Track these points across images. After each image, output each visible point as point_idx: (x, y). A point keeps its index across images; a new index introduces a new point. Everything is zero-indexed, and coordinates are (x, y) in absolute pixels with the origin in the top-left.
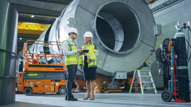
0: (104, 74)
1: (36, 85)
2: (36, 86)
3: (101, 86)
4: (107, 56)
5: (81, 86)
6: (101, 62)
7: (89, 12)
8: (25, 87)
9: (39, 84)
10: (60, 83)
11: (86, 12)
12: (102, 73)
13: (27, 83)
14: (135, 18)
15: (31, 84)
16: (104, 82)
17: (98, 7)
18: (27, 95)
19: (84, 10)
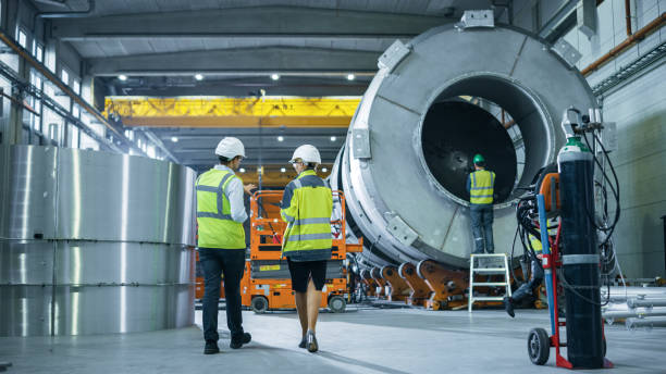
0: (450, 262)
1: (277, 291)
2: (277, 294)
3: (443, 293)
4: (457, 216)
5: (421, 291)
6: (437, 232)
7: (406, 108)
8: (253, 297)
9: (282, 288)
10: (332, 286)
11: (397, 108)
12: (444, 260)
13: (257, 287)
14: (535, 110)
15: (266, 289)
16: (450, 283)
17: (430, 92)
18: (257, 313)
19: (393, 107)
